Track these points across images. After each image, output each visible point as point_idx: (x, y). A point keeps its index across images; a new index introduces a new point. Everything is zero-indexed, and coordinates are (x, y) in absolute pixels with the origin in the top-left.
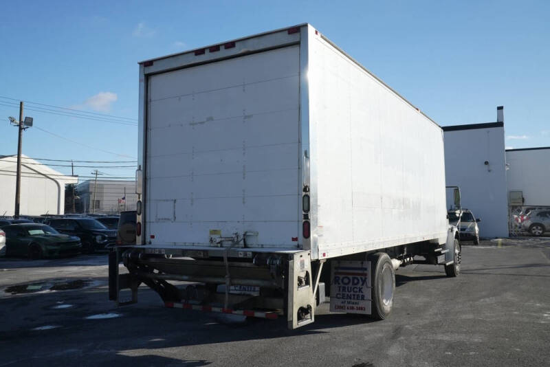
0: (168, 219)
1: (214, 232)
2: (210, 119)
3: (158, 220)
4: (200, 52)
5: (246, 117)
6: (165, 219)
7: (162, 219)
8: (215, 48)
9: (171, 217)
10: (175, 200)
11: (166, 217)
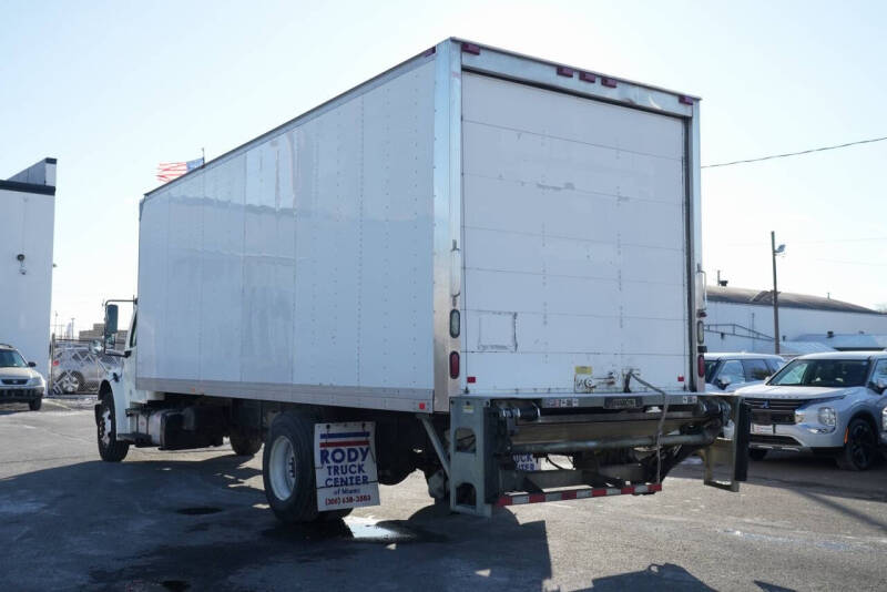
0: (504, 347)
1: (583, 370)
2: (569, 186)
3: (483, 349)
4: (562, 70)
5: (620, 198)
6: (497, 347)
7: (492, 347)
8: (586, 76)
9: (508, 342)
10: (515, 315)
11: (500, 344)
